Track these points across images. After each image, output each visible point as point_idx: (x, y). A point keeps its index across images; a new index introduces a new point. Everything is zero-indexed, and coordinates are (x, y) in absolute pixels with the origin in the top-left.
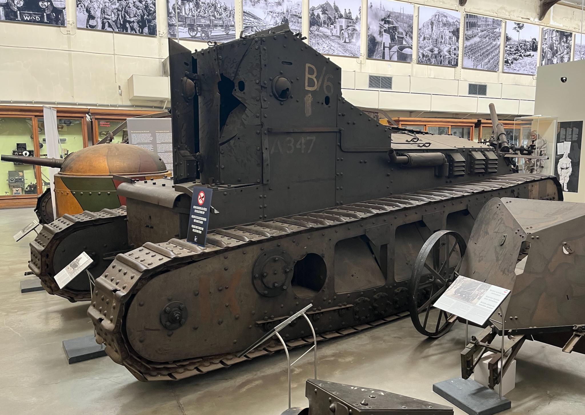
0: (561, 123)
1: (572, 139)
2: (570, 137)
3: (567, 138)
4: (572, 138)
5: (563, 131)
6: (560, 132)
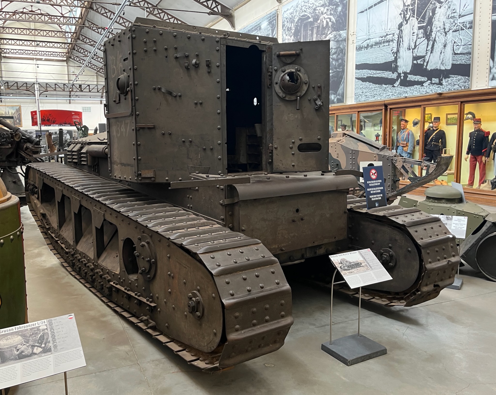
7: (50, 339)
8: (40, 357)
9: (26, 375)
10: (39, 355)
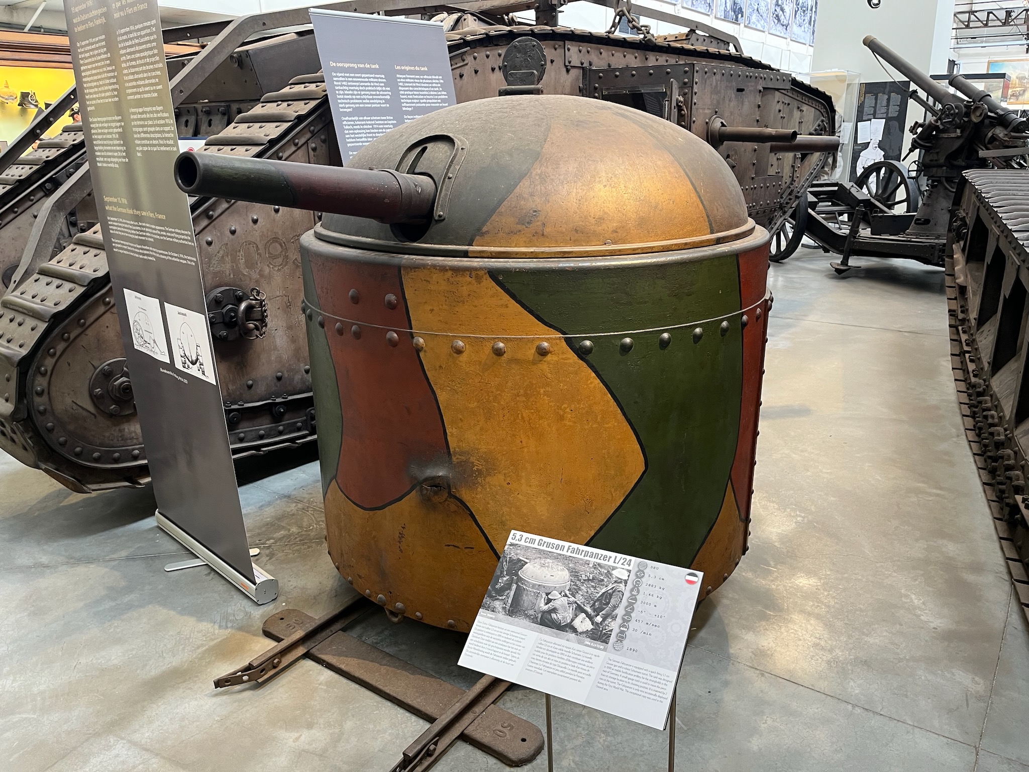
0: (868, 85)
1: (887, 115)
2: (884, 110)
3: (878, 112)
4: (887, 113)
5: (870, 101)
6: (863, 102)
7: (620, 612)
8: (580, 642)
9: (533, 669)
10: (580, 637)
